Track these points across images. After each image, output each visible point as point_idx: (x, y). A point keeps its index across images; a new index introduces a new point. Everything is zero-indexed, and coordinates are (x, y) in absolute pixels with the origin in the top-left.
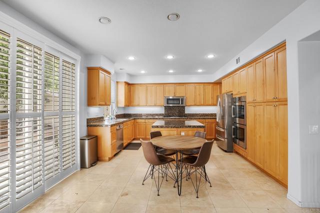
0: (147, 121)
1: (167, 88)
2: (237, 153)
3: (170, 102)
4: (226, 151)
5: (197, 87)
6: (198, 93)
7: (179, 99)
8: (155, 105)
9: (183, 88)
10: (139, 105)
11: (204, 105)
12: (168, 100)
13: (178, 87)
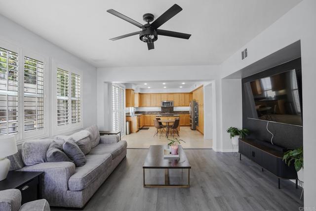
0: (151, 115)
1: (163, 95)
2: (198, 130)
3: (164, 104)
4: (192, 129)
5: (181, 95)
6: (181, 99)
7: (170, 103)
8: (156, 106)
9: (172, 96)
10: (146, 106)
11: (184, 106)
12: (163, 103)
13: (169, 96)
